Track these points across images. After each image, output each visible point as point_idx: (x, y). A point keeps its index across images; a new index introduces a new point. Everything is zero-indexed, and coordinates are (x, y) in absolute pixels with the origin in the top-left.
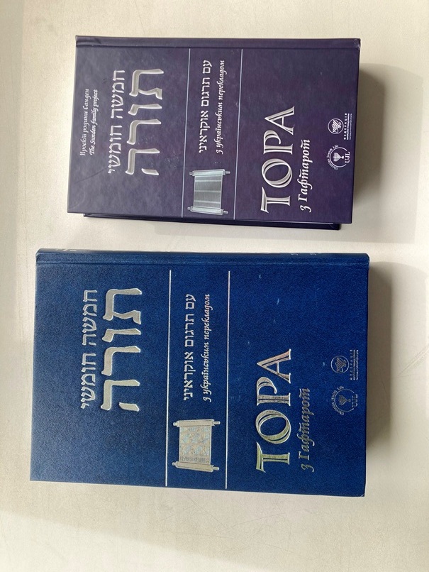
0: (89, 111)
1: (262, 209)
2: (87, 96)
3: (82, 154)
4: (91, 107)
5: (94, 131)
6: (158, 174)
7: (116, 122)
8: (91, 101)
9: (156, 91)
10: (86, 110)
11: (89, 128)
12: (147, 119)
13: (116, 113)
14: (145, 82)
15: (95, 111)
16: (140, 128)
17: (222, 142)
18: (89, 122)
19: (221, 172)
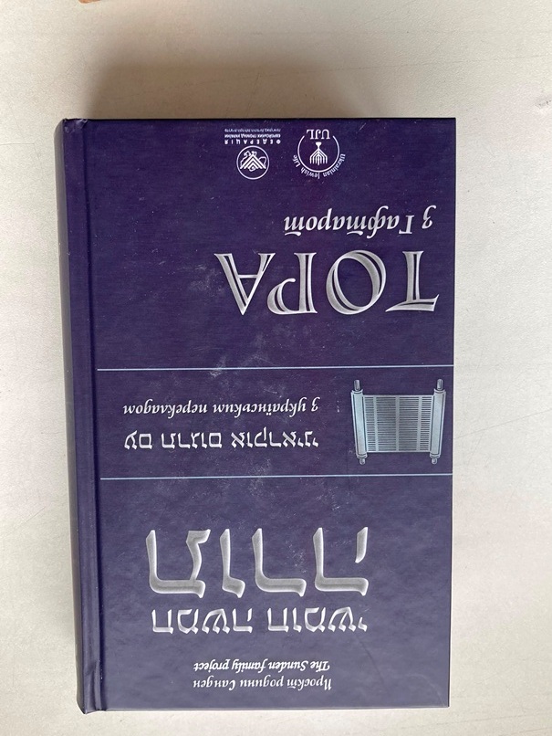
0: (239, 677)
1: (432, 308)
2: (207, 683)
3: (328, 686)
4: (230, 674)
5: (280, 666)
6: (366, 529)
7: (260, 623)
8: (218, 675)
9: (193, 544)
10: (238, 683)
11: (275, 675)
12: (252, 558)
13: (242, 622)
14: (176, 566)
15: (239, 666)
16: (271, 571)
17: (295, 400)
18: (261, 677)
19: (358, 398)
